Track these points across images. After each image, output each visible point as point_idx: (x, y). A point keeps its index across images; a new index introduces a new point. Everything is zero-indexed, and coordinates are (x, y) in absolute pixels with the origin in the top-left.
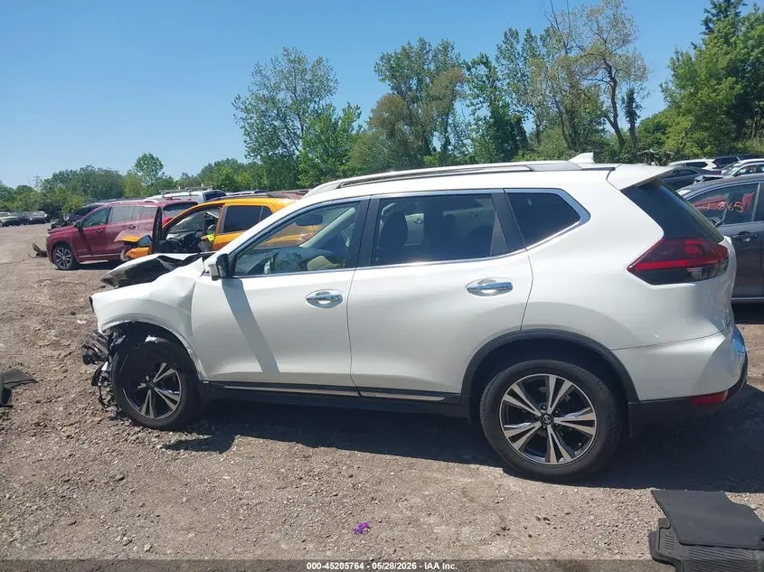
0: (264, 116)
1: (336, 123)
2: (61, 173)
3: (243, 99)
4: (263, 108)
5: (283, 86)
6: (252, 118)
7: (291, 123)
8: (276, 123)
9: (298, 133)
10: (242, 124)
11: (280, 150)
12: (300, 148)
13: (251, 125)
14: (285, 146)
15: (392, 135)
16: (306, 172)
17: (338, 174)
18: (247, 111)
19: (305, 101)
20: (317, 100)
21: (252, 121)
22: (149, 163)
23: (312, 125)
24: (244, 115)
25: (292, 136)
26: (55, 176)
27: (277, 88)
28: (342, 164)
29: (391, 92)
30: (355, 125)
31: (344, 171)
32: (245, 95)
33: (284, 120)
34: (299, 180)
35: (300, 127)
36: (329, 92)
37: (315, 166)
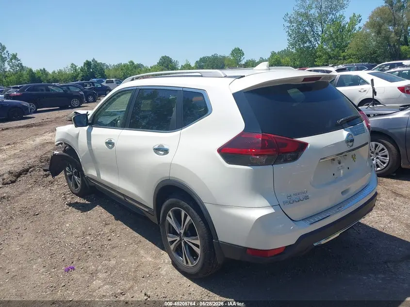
0: (300, 25)
1: (344, 27)
2: (204, 58)
3: (289, 15)
4: (300, 20)
5: (314, 6)
6: (293, 26)
7: (316, 28)
8: (307, 29)
9: (319, 34)
10: (287, 30)
11: (307, 44)
12: (319, 43)
13: (293, 31)
14: (310, 42)
15: (379, 33)
16: (320, 56)
17: (340, 58)
18: (291, 22)
19: (327, 14)
20: (334, 13)
21: (294, 28)
22: (237, 52)
23: (329, 28)
24: (289, 25)
25: (316, 36)
26: (201, 59)
27: (310, 7)
28: (344, 51)
29: (384, 4)
30: (357, 27)
31: (344, 57)
32: (291, 13)
33: (312, 26)
34: (316, 62)
35: (321, 30)
36: (342, 7)
37: (327, 53)
